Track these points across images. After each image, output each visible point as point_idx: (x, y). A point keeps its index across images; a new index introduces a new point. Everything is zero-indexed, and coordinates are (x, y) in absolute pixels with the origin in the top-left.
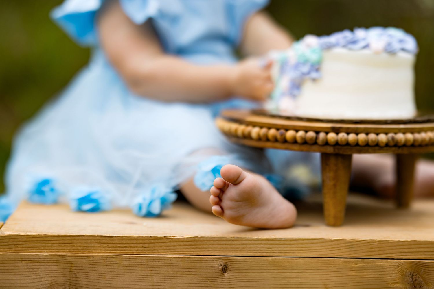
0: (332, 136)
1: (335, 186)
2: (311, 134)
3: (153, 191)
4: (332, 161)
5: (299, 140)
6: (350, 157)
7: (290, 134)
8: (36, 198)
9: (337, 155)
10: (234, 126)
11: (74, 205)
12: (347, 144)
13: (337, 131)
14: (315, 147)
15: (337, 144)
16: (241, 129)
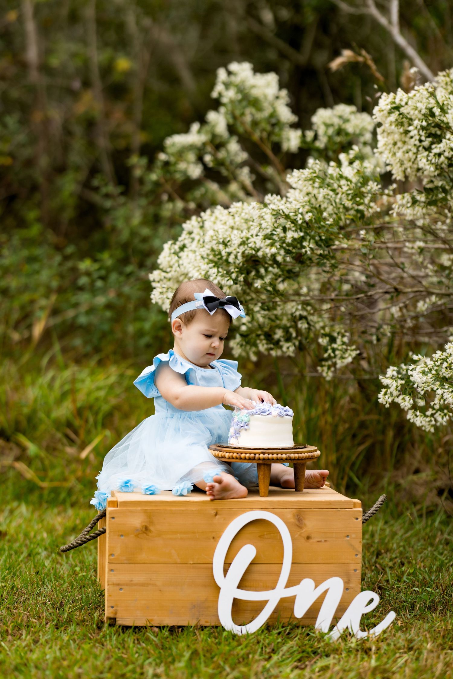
0: (262, 456)
1: (264, 478)
2: (252, 455)
3: (184, 485)
4: (262, 467)
5: (247, 458)
6: (270, 465)
7: (243, 455)
8: (124, 489)
9: (264, 464)
10: (217, 453)
11: (143, 492)
12: (269, 459)
13: (264, 453)
14: (254, 461)
15: (264, 459)
16: (220, 454)
